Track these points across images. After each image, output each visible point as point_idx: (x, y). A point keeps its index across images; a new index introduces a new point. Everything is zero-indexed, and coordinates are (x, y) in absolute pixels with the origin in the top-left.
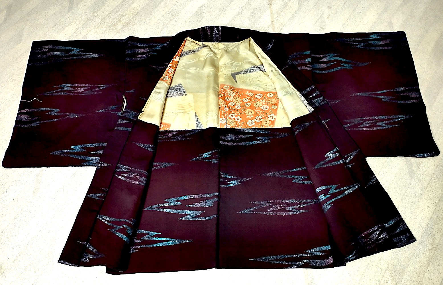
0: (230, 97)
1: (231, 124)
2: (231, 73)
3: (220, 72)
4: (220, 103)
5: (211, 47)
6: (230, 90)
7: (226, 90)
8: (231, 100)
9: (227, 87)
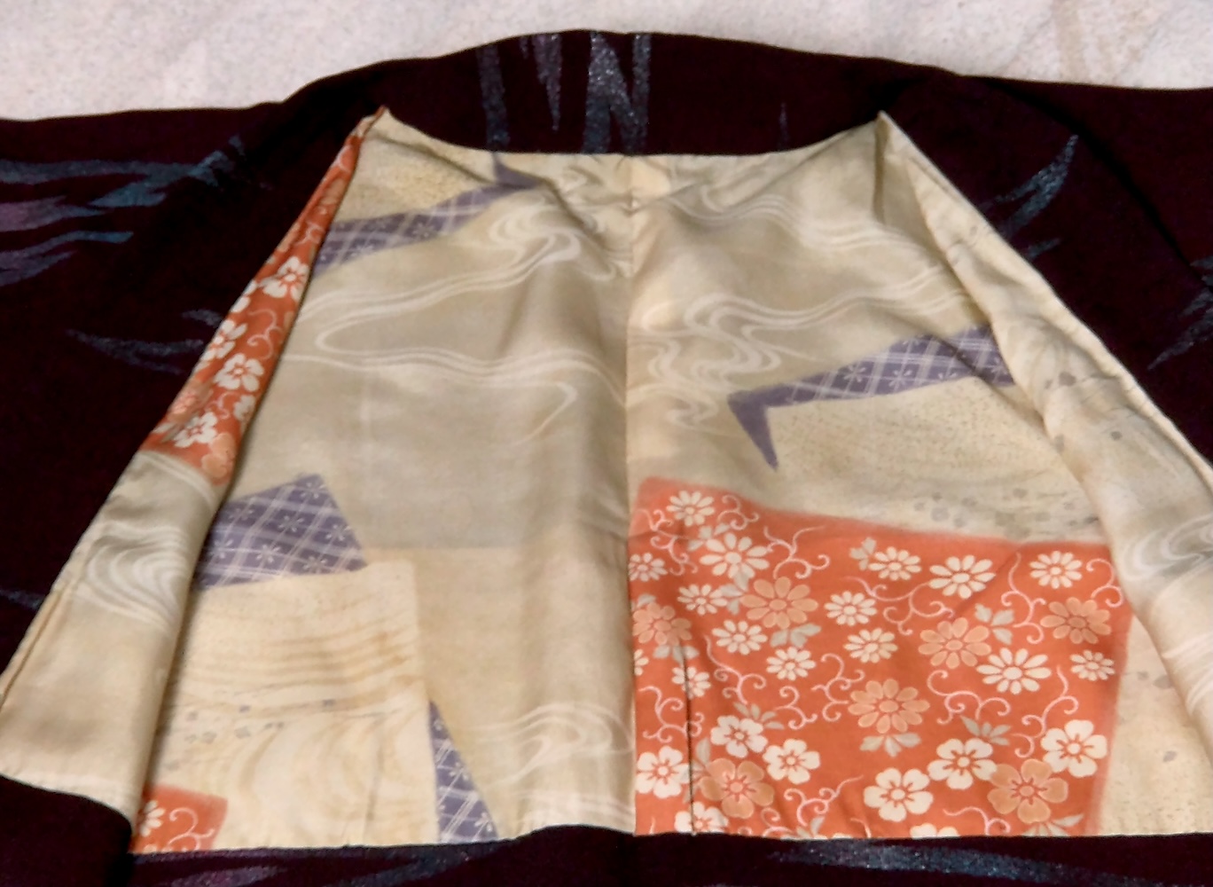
0: (724, 580)
1: (728, 800)
2: (726, 389)
3: (637, 384)
4: (642, 629)
5: (566, 186)
6: (722, 528)
7: (689, 523)
8: (734, 608)
9: (694, 506)
